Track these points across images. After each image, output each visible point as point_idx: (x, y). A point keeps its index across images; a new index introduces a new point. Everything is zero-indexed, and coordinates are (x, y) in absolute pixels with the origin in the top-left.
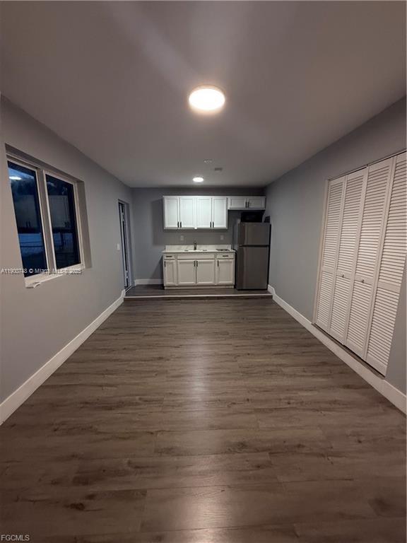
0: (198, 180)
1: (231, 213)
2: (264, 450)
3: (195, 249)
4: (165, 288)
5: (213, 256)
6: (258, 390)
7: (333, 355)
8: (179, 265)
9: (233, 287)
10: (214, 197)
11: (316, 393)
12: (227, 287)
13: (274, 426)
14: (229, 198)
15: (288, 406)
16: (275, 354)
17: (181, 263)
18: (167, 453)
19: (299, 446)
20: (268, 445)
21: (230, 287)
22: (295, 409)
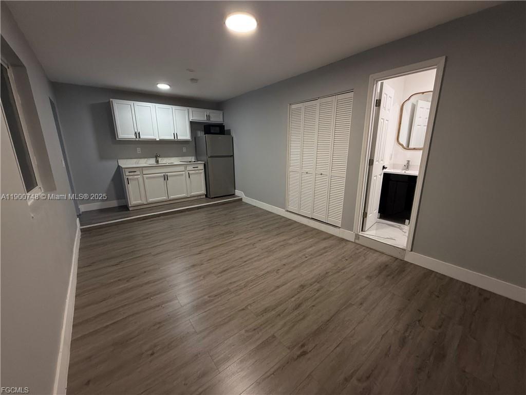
0: (163, 87)
1: (194, 125)
2: (314, 282)
3: (157, 162)
4: (130, 209)
5: (182, 168)
6: (285, 257)
7: (306, 226)
8: (146, 181)
9: (204, 196)
10: (174, 107)
11: (314, 247)
12: (199, 197)
13: (308, 270)
14: (190, 109)
15: (307, 259)
16: (277, 235)
17: (147, 178)
18: (265, 313)
19: (327, 273)
20: (314, 280)
21: (202, 197)
22: (311, 258)
